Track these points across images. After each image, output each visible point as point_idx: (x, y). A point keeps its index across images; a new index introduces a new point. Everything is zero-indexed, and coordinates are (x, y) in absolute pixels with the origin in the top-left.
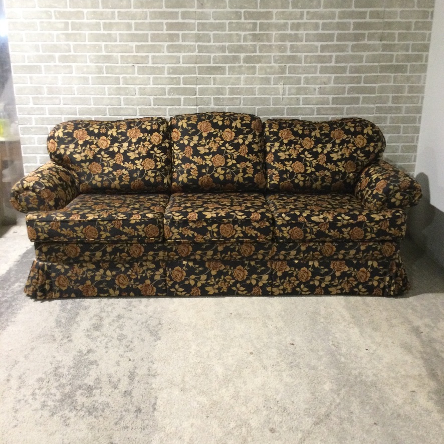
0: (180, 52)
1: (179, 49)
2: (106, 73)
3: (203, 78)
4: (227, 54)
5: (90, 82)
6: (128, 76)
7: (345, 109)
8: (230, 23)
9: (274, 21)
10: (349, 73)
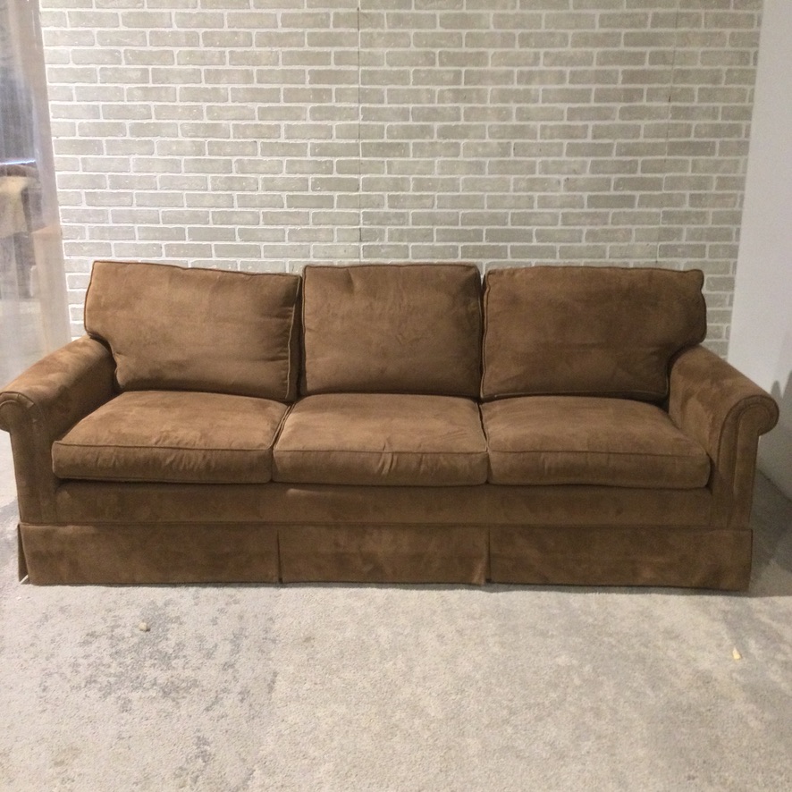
0: (333, 120)
1: (332, 113)
2: (210, 154)
3: (370, 162)
4: (411, 123)
5: (183, 169)
6: (246, 158)
7: (610, 216)
8: (415, 72)
9: (489, 67)
10: (617, 155)
